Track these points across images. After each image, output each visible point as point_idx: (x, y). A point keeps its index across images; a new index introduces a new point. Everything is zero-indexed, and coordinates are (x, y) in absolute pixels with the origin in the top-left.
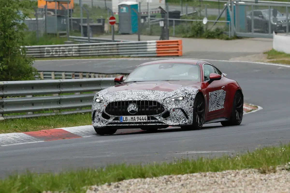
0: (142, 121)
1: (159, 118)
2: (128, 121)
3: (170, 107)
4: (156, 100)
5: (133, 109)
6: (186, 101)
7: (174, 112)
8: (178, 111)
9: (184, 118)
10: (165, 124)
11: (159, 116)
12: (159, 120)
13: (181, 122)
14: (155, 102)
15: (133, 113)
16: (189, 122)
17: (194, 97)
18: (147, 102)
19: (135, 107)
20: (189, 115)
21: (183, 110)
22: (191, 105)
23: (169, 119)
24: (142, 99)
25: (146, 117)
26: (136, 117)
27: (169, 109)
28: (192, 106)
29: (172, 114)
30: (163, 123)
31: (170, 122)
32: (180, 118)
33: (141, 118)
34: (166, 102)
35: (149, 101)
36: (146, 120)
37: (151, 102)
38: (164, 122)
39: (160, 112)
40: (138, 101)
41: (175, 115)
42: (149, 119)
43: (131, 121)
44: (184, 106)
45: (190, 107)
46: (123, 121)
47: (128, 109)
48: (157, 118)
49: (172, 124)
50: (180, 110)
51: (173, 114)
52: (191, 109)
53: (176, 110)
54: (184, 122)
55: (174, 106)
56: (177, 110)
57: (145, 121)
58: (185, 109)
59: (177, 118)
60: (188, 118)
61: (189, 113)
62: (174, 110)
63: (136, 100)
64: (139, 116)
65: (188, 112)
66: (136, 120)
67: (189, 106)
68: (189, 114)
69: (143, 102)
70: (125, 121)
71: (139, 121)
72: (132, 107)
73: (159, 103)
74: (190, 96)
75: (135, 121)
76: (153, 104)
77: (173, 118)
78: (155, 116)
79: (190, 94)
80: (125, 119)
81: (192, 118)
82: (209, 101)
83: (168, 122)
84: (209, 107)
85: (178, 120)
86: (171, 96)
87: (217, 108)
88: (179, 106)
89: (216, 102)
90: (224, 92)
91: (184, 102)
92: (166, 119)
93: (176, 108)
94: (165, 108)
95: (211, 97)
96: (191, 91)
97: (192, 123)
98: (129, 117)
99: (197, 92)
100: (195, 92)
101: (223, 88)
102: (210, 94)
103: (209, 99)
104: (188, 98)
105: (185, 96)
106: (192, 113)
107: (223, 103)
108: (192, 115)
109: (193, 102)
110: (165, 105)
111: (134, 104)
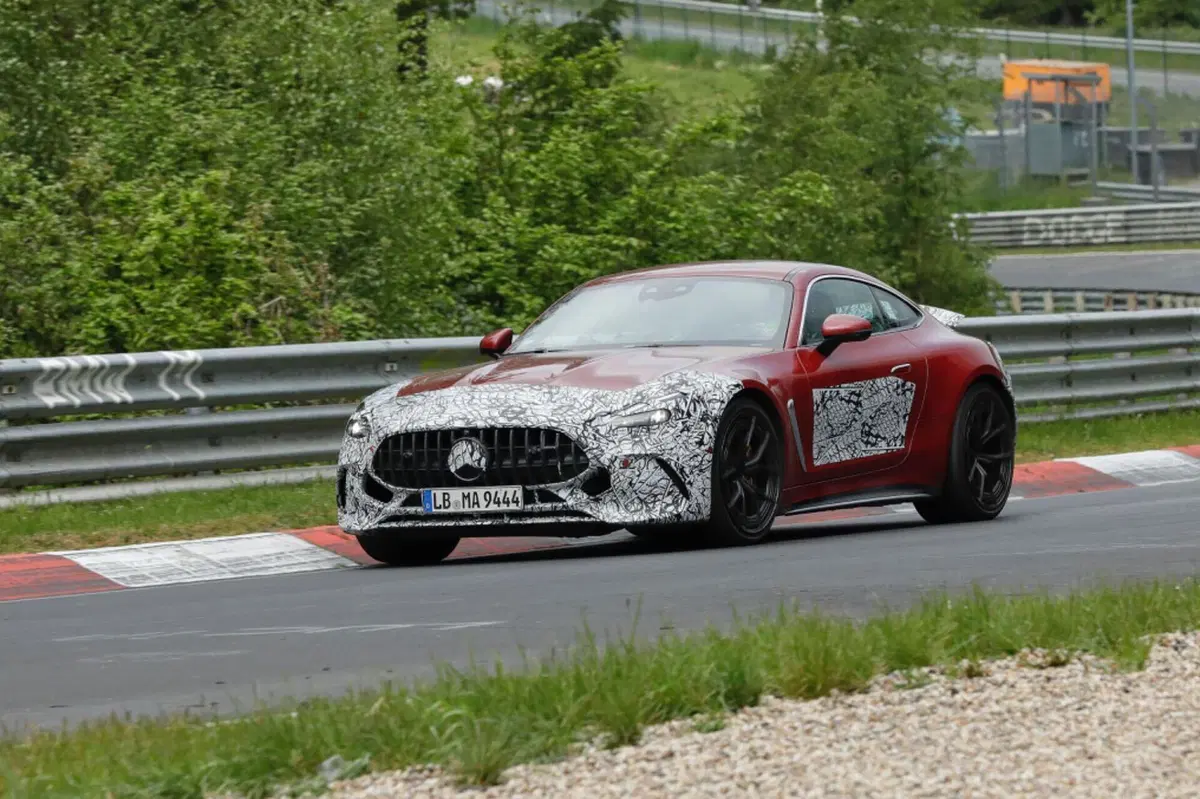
0: (503, 507)
1: (570, 496)
2: (451, 510)
3: (610, 451)
4: (554, 425)
5: (468, 460)
6: (681, 426)
7: (628, 472)
8: (647, 465)
9: (670, 493)
10: (586, 519)
11: (570, 486)
12: (570, 502)
13: (658, 508)
14: (551, 433)
15: (469, 476)
16: (694, 508)
17: (715, 412)
18: (518, 431)
19: (477, 455)
20: (690, 483)
21: (664, 465)
22: (701, 443)
23: (608, 498)
24: (502, 421)
25: (514, 491)
26: (481, 491)
27: (605, 460)
28: (707, 447)
29: (619, 478)
30: (583, 514)
31: (611, 510)
32: (655, 496)
33: (500, 496)
34: (597, 431)
35: (528, 428)
36: (517, 502)
37: (535, 432)
38: (588, 511)
39: (570, 472)
40: (485, 430)
41: (630, 483)
42: (528, 498)
43: (462, 509)
44: (669, 446)
45: (698, 451)
46: (434, 510)
47: (450, 460)
48: (563, 494)
49: (619, 517)
50: (652, 464)
51: (622, 478)
52: (700, 459)
53: (637, 464)
54: (672, 508)
55: (627, 449)
56: (642, 461)
57: (513, 507)
58: (675, 458)
59: (642, 496)
60: (686, 495)
61: (691, 473)
62: (626, 464)
63: (480, 424)
64: (493, 490)
65: (687, 470)
66: (483, 503)
67: (691, 448)
68: (691, 478)
69: (504, 431)
70: (442, 510)
71: (493, 507)
72: (463, 455)
73: (565, 438)
74: (701, 409)
75: (476, 509)
76: (542, 441)
77: (624, 493)
78: (552, 487)
79: (698, 400)
80: (440, 502)
81: (708, 493)
82: (816, 423)
83: (604, 511)
84: (815, 446)
85: (646, 503)
86: (620, 406)
87: (863, 451)
88: (650, 449)
89: (858, 425)
90: (903, 385)
91: (672, 431)
92: (597, 500)
93: (638, 457)
94: (589, 456)
95: (824, 406)
96: (710, 387)
97: (706, 512)
98: (456, 494)
99: (734, 392)
100: (726, 390)
101: (898, 373)
102: (817, 394)
103: (816, 417)
104: (689, 415)
105: (674, 409)
106: (708, 474)
107: (903, 429)
108: (708, 483)
109: (710, 429)
110: (591, 443)
111: (470, 442)
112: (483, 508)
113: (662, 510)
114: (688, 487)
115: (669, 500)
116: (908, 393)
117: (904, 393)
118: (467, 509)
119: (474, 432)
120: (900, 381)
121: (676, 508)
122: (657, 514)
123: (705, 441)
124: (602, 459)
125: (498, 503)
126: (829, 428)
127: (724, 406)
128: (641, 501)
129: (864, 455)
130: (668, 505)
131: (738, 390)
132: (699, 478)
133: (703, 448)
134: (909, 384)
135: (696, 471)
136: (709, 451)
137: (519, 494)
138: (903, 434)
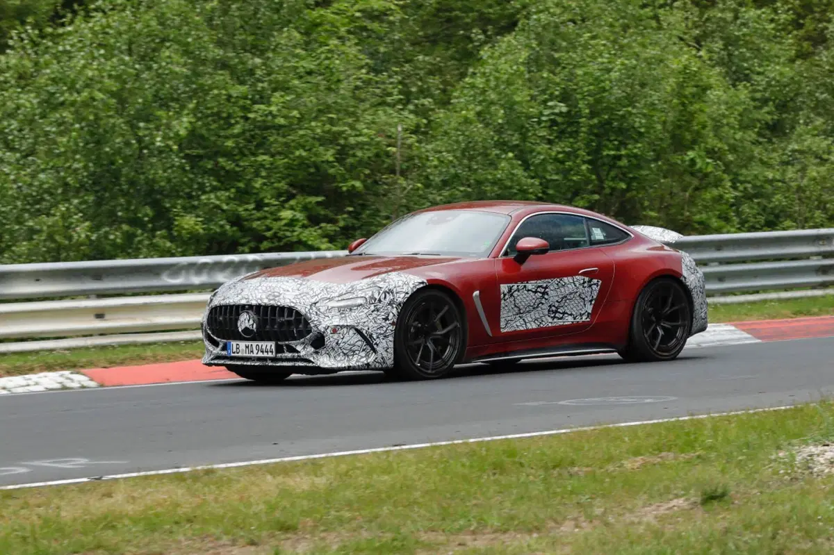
0: (265, 355)
1: (304, 350)
2: (240, 354)
3: (323, 322)
4: (293, 305)
5: (247, 325)
6: (372, 308)
7: (336, 336)
8: (348, 332)
9: (364, 350)
10: (310, 365)
11: (303, 343)
12: (303, 353)
13: (355, 359)
14: (290, 310)
15: (248, 335)
16: (379, 359)
17: (400, 300)
18: (274, 308)
19: (251, 322)
20: (376, 344)
21: (359, 332)
22: (386, 319)
23: (323, 352)
24: (266, 301)
25: (271, 345)
26: (255, 344)
27: (321, 328)
28: (391, 322)
29: (330, 339)
30: (310, 361)
31: (325, 360)
32: (354, 352)
33: (264, 347)
34: (319, 310)
35: (278, 306)
36: (272, 352)
37: (282, 309)
38: (312, 359)
39: (301, 335)
40: (256, 306)
41: (337, 343)
42: (279, 349)
43: (245, 355)
44: (363, 321)
45: (384, 324)
46: (232, 355)
47: (239, 324)
48: (299, 348)
49: (330, 364)
50: (352, 332)
51: (331, 339)
52: (385, 329)
53: (341, 332)
54: (364, 359)
55: (336, 321)
56: (345, 330)
57: (270, 355)
58: (366, 328)
59: (345, 351)
60: (375, 351)
61: (378, 337)
62: (334, 331)
63: (254, 303)
64: (260, 344)
65: (375, 336)
66: (255, 351)
67: (379, 322)
68: (378, 341)
69: (266, 307)
70: (236, 355)
71: (260, 355)
72: (246, 321)
73: (298, 313)
74: (389, 297)
75: (252, 355)
76: (286, 315)
77: (333, 349)
78: (293, 343)
79: (390, 292)
80: (235, 350)
81: (391, 350)
82: (503, 305)
83: (321, 360)
84: (502, 320)
85: (348, 356)
86: (337, 294)
87: (548, 322)
88: (350, 322)
89: (546, 307)
90: (589, 281)
91: (366, 311)
92: (317, 353)
93: (342, 327)
94: (312, 325)
95: (512, 295)
96: (400, 283)
97: (390, 362)
98: (242, 344)
99: (418, 287)
100: (412, 286)
101: (584, 274)
102: (504, 288)
103: (503, 301)
104: (380, 301)
105: (370, 297)
106: (391, 338)
107: (589, 309)
108: (391, 344)
109: (395, 311)
110: (314, 317)
111: (248, 313)
112: (255, 355)
113: (358, 360)
114: (375, 346)
115: (363, 354)
116: (594, 287)
117: (590, 286)
118: (247, 355)
119: (251, 307)
120: (587, 279)
121: (367, 359)
122: (354, 363)
123: (390, 318)
124: (319, 327)
125: (263, 352)
126: (516, 309)
127: (408, 296)
128: (345, 354)
129: (550, 325)
130: (362, 357)
131: (422, 285)
132: (384, 341)
133: (388, 322)
134: (595, 281)
135: (381, 337)
136: (393, 324)
137: (273, 347)
138: (590, 312)
